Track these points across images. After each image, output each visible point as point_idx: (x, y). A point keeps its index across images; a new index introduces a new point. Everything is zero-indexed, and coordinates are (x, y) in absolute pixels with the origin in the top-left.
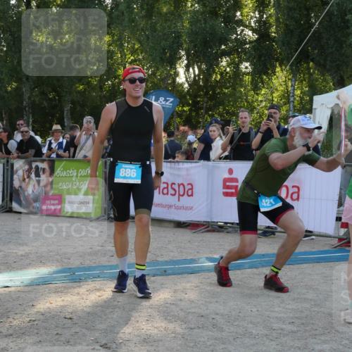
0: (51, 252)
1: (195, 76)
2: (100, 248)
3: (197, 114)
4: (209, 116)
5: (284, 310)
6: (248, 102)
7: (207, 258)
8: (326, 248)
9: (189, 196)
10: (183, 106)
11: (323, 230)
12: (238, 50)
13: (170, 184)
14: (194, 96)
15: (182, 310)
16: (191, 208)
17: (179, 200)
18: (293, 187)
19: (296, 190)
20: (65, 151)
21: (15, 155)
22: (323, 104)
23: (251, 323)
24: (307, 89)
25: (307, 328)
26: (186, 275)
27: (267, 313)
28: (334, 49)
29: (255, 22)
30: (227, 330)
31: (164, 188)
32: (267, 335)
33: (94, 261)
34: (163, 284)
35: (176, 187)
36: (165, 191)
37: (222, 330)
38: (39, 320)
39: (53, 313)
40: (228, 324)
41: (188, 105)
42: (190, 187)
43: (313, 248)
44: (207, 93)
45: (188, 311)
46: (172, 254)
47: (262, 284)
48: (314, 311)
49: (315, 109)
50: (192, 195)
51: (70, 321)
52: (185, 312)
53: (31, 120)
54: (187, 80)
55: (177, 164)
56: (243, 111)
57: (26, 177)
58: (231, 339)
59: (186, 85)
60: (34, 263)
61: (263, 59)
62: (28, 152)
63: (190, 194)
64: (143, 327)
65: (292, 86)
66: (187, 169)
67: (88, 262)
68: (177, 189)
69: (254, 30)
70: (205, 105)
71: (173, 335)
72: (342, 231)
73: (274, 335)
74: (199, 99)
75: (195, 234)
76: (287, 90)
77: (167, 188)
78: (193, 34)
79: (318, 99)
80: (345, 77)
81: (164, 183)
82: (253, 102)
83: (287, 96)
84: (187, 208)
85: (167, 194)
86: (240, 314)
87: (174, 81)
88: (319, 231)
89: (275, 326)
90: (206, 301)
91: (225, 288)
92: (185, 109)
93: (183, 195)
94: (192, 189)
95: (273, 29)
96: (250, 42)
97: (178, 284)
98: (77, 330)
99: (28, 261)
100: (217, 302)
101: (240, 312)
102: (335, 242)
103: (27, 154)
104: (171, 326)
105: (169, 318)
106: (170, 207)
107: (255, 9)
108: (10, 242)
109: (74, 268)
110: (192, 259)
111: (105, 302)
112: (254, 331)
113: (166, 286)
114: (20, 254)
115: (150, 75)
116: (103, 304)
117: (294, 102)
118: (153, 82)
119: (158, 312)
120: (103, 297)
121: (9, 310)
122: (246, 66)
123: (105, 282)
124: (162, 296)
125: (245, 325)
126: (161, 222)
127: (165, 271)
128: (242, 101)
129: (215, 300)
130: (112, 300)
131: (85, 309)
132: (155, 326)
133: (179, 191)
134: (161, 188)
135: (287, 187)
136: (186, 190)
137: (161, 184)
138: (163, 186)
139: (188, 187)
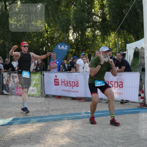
1: (77, 36)
2: (41, 109)
3: (79, 52)
5: (119, 134)
7: (85, 112)
8: (135, 108)
9: (76, 86)
11: (133, 100)
12: (94, 25)
13: (68, 81)
14: (77, 45)
15: (76, 134)
16: (78, 92)
17: (73, 88)
18: (120, 82)
19: (121, 83)
21: (4, 71)
22: (131, 47)
23: (105, 139)
24: (124, 41)
25: (129, 141)
26: (76, 120)
27: (112, 135)
28: (134, 25)
29: (100, 14)
30: (95, 142)
31: (66, 83)
32: (112, 144)
33: (38, 114)
34: (67, 124)
35: (71, 83)
36: (67, 85)
37: (93, 142)
38: (16, 139)
39: (22, 136)
40: (95, 140)
41: (75, 49)
42: (77, 83)
43: (130, 108)
44: (82, 44)
45: (79, 135)
46: (71, 111)
47: (109, 123)
48: (131, 134)
49: (128, 49)
50: (78, 86)
51: (29, 139)
52: (77, 135)
54: (73, 38)
55: (71, 74)
56: (97, 51)
58: (97, 146)
59: (73, 40)
60: (13, 115)
61: (105, 29)
62: (9, 69)
63: (77, 85)
64: (60, 142)
65: (117, 40)
66: (76, 76)
67: (36, 114)
68: (71, 84)
69: (100, 17)
70: (81, 48)
71: (73, 145)
72: (142, 100)
73: (115, 144)
74: (79, 46)
75: (80, 103)
76: (115, 42)
78: (75, 18)
79: (128, 46)
80: (139, 36)
81: (66, 81)
83: (115, 44)
84: (76, 92)
85: (68, 86)
86: (100, 136)
87: (68, 39)
88: (132, 100)
89: (115, 140)
90: (86, 131)
91: (93, 125)
92: (73, 50)
93: (74, 86)
94: (78, 84)
95: (108, 16)
96: (99, 22)
97: (74, 123)
99: (11, 115)
100: (90, 131)
101: (100, 135)
102: (139, 105)
103: (9, 70)
104: (72, 141)
105: (70, 138)
106: (69, 91)
107: (100, 9)
108: (3, 107)
109: (30, 117)
110: (79, 113)
111: (44, 131)
112: (106, 143)
113: (69, 124)
114: (7, 112)
115: (58, 36)
116: (43, 132)
117: (118, 47)
118: (59, 39)
119: (66, 135)
120: (43, 129)
121: (4, 135)
122: (97, 32)
123: (43, 123)
124: (67, 129)
125: (103, 140)
126: (65, 98)
127: (68, 118)
128: (97, 47)
129: (90, 130)
130: (46, 131)
131: (35, 134)
132: (65, 141)
133: (72, 85)
134: (65, 84)
135: (117, 82)
136: (75, 84)
137: (65, 82)
138: (66, 82)
139: (76, 83)
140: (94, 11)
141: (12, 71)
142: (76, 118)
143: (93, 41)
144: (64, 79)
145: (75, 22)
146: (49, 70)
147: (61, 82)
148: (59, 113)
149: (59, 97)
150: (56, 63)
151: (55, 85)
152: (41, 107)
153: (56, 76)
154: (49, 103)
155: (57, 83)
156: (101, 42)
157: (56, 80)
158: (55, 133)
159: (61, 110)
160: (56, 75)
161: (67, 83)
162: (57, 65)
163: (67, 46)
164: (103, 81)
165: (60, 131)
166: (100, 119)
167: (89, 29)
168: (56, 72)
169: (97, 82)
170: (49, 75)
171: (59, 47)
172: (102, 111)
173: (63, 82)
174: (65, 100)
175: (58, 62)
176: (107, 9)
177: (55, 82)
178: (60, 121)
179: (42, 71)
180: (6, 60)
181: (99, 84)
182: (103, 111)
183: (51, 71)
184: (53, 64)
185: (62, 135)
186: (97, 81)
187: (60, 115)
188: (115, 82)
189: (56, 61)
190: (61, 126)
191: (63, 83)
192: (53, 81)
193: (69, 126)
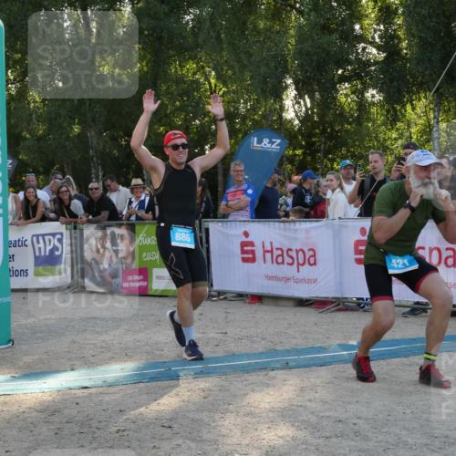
0: (138, 341)
1: (307, 109)
2: (200, 335)
3: (314, 158)
4: (329, 160)
6: (379, 141)
7: (340, 345)
9: (311, 265)
10: (294, 149)
12: (361, 73)
13: (285, 250)
14: (308, 136)
15: (312, 413)
16: (315, 281)
17: (298, 271)
18: (447, 249)
19: (451, 253)
20: (147, 212)
21: (85, 219)
23: (405, 428)
24: (454, 121)
26: (314, 368)
27: (426, 415)
29: (380, 37)
30: (374, 439)
31: (278, 256)
32: (427, 445)
34: (285, 381)
35: (293, 254)
36: (280, 260)
37: (367, 439)
38: (130, 430)
39: (146, 420)
40: (375, 431)
41: (301, 147)
42: (311, 253)
44: (324, 131)
46: (294, 341)
47: (417, 377)
50: (315, 264)
51: (169, 430)
52: (317, 416)
53: (101, 174)
54: (297, 116)
55: (292, 224)
56: (372, 153)
57: (99, 247)
58: (380, 450)
59: (297, 122)
60: (118, 356)
61: (395, 84)
62: (100, 214)
63: (312, 262)
64: (263, 437)
65: (435, 117)
66: (307, 231)
68: (295, 256)
69: (379, 48)
70: (323, 146)
71: (304, 446)
73: (437, 444)
74: (314, 140)
75: (323, 315)
76: (430, 125)
77: (282, 255)
78: (300, 53)
81: (277, 249)
82: (385, 140)
83: (429, 132)
84: (309, 281)
85: (283, 263)
86: (389, 418)
87: (280, 117)
89: (437, 432)
90: (343, 402)
91: (366, 384)
92: (297, 152)
93: (304, 264)
94: (314, 256)
95: (404, 44)
96: (376, 63)
97: (305, 380)
98: (180, 442)
99: (109, 355)
100: (357, 402)
101: (389, 415)
103: (99, 217)
104: (301, 434)
105: (296, 424)
106: (287, 279)
107: (379, 21)
108: (85, 330)
109: (169, 362)
110: (321, 347)
111: (213, 404)
112: (410, 440)
113: (290, 383)
114: (99, 345)
115: (248, 110)
116: (210, 407)
117: (439, 139)
118: (254, 119)
119: (282, 416)
120: (210, 399)
121: (91, 416)
122: (373, 95)
123: (211, 379)
124: (285, 396)
125: (398, 431)
126: (276, 300)
127: (287, 364)
128: (371, 140)
129: (355, 399)
130: (221, 402)
131: (188, 415)
132: (280, 435)
133: (298, 259)
134: (275, 256)
135: (439, 250)
136: (307, 257)
137: (274, 251)
138: (276, 253)
139: (309, 254)
140: (361, 28)
141: (109, 219)
142: (311, 362)
143: (359, 121)
144: (271, 243)
145: (301, 65)
146: (225, 216)
147: (262, 252)
148: (260, 347)
149: (258, 299)
150: (245, 192)
151: (245, 260)
152: (201, 331)
153: (246, 234)
154: (226, 317)
155: (250, 256)
156: (384, 124)
157: (246, 246)
158: (248, 409)
159: (264, 339)
160: (247, 229)
161: (280, 256)
162: (249, 199)
163: (279, 141)
164: (411, 255)
165: (262, 405)
166: (388, 364)
167: (346, 84)
168: (244, 221)
169: (394, 261)
170: (225, 230)
171: (255, 144)
172: (393, 340)
173: (268, 251)
174: (274, 309)
175: (250, 191)
176: (399, 22)
177: (243, 252)
178: (264, 373)
179: (203, 217)
180: (90, 186)
181: (400, 266)
182: (396, 340)
183: (230, 218)
184: (235, 195)
185: (271, 414)
186: (392, 257)
187: (263, 353)
188: (431, 251)
189: (244, 187)
190: (265, 389)
191: (268, 256)
192: (238, 250)
193: (291, 388)
